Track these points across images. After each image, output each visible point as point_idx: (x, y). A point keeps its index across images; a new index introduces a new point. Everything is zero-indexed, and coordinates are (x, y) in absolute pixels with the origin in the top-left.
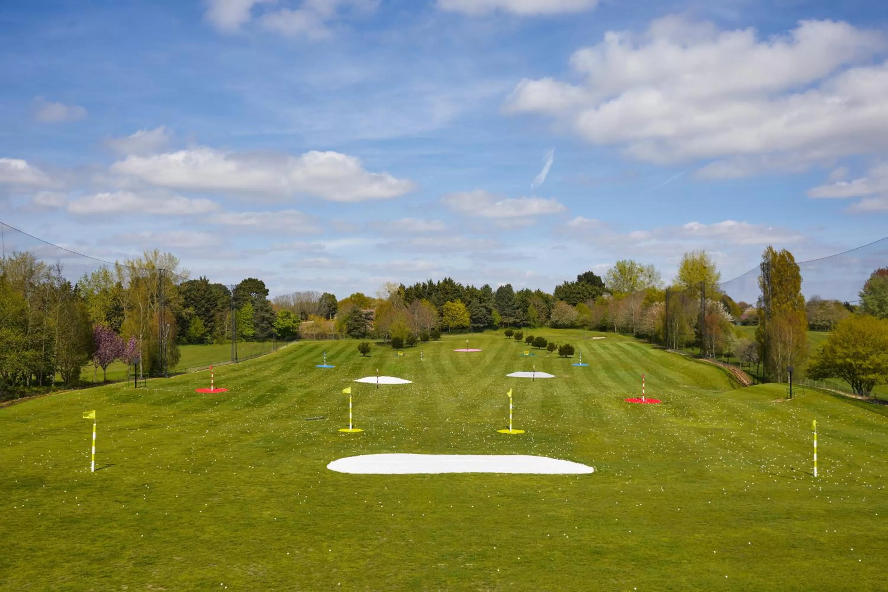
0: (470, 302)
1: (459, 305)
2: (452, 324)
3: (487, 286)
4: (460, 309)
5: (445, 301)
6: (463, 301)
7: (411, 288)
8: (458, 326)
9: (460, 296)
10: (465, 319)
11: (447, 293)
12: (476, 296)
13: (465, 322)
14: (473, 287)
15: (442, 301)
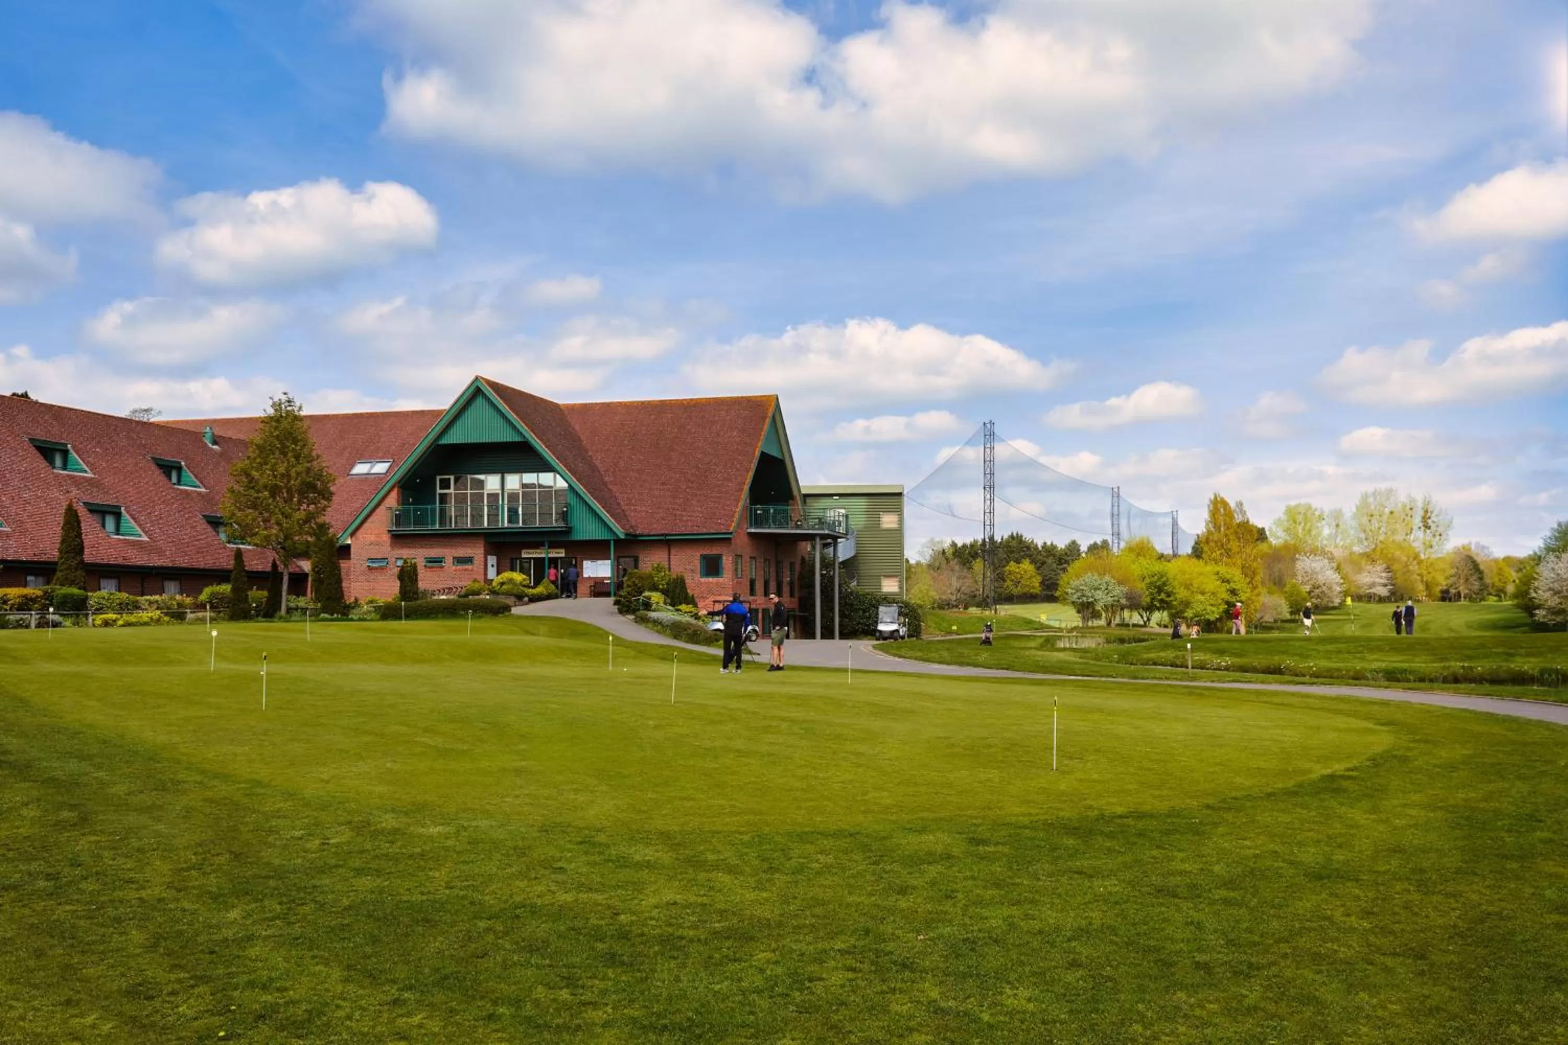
0: (1043, 563)
1: (1027, 566)
2: (1016, 591)
3: (1074, 542)
4: (1025, 572)
5: (1008, 562)
6: (1033, 562)
7: (964, 546)
8: (1025, 594)
9: (1030, 556)
10: (1035, 584)
11: (1012, 552)
12: (1054, 555)
13: (1034, 588)
14: (1052, 544)
15: (1004, 562)
